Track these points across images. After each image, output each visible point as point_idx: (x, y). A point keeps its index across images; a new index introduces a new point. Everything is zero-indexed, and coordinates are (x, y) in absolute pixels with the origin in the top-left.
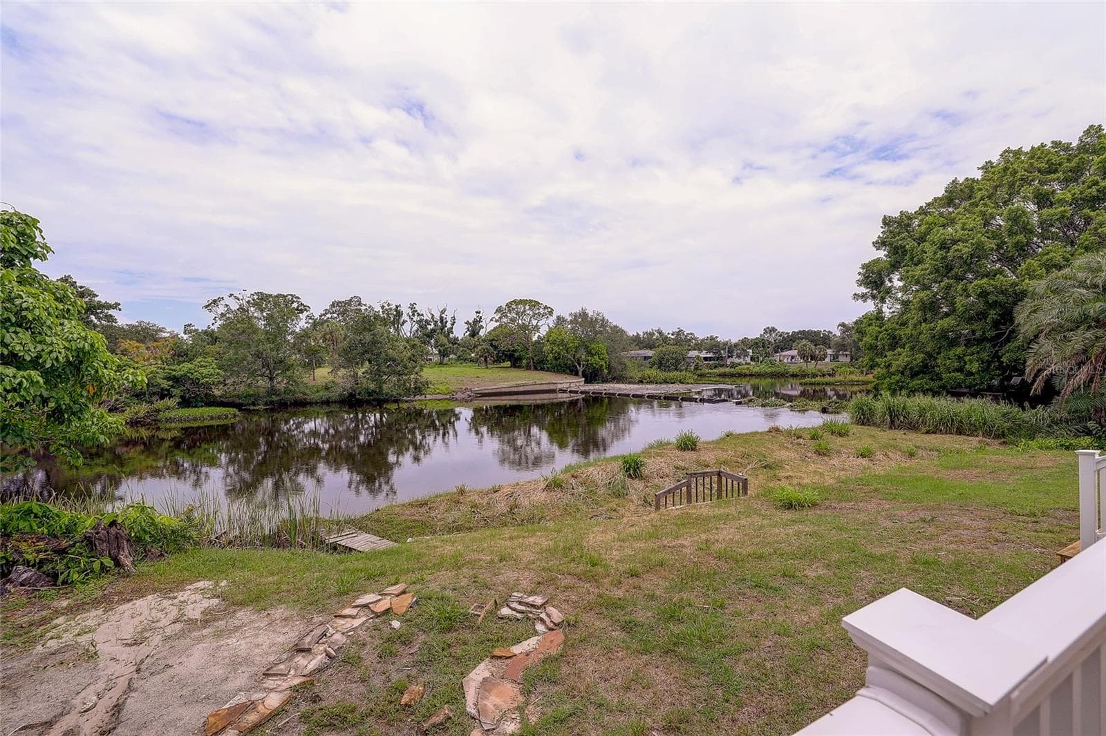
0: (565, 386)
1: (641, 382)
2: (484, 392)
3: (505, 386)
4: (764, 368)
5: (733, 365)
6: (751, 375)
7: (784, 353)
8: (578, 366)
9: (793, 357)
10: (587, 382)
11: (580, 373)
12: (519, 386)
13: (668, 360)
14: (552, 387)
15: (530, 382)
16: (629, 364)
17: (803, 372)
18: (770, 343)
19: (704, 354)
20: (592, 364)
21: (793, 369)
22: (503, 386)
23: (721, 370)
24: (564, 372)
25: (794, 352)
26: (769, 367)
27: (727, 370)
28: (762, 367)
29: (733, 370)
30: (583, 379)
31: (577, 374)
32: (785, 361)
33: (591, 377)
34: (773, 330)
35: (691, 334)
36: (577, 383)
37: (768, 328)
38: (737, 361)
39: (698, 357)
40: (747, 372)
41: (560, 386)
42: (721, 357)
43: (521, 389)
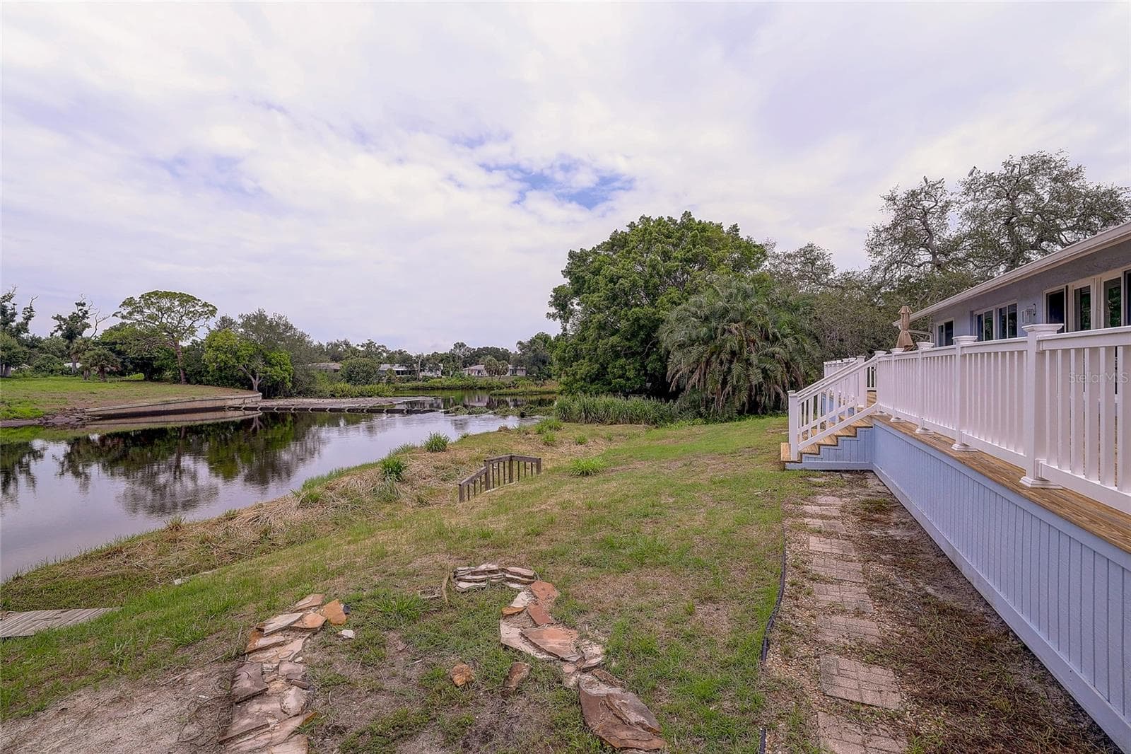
0: (237, 402)
1: (333, 396)
2: (106, 413)
3: (145, 404)
4: (455, 381)
5: (426, 379)
6: (443, 389)
7: (472, 368)
8: (253, 379)
9: (479, 372)
10: (264, 397)
11: (256, 387)
12: (167, 403)
13: (358, 373)
14: (219, 404)
15: (186, 398)
16: (319, 377)
17: (489, 384)
18: (459, 357)
19: (396, 368)
20: (271, 377)
21: (480, 382)
22: (141, 404)
23: (414, 384)
24: (232, 385)
25: (481, 367)
26: (460, 381)
27: (420, 384)
28: (453, 380)
29: (425, 383)
30: (261, 394)
31: (251, 388)
32: (473, 374)
33: (270, 390)
34: (463, 345)
35: (383, 346)
36: (254, 398)
37: (458, 343)
38: (429, 374)
39: (391, 370)
40: (439, 385)
41: (230, 403)
42: (414, 371)
43: (171, 407)
